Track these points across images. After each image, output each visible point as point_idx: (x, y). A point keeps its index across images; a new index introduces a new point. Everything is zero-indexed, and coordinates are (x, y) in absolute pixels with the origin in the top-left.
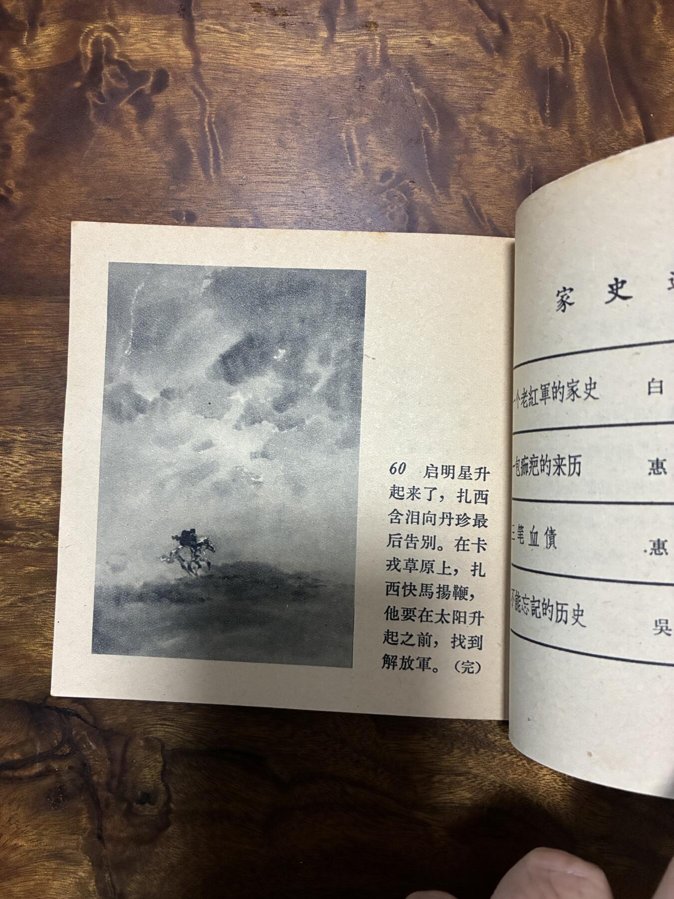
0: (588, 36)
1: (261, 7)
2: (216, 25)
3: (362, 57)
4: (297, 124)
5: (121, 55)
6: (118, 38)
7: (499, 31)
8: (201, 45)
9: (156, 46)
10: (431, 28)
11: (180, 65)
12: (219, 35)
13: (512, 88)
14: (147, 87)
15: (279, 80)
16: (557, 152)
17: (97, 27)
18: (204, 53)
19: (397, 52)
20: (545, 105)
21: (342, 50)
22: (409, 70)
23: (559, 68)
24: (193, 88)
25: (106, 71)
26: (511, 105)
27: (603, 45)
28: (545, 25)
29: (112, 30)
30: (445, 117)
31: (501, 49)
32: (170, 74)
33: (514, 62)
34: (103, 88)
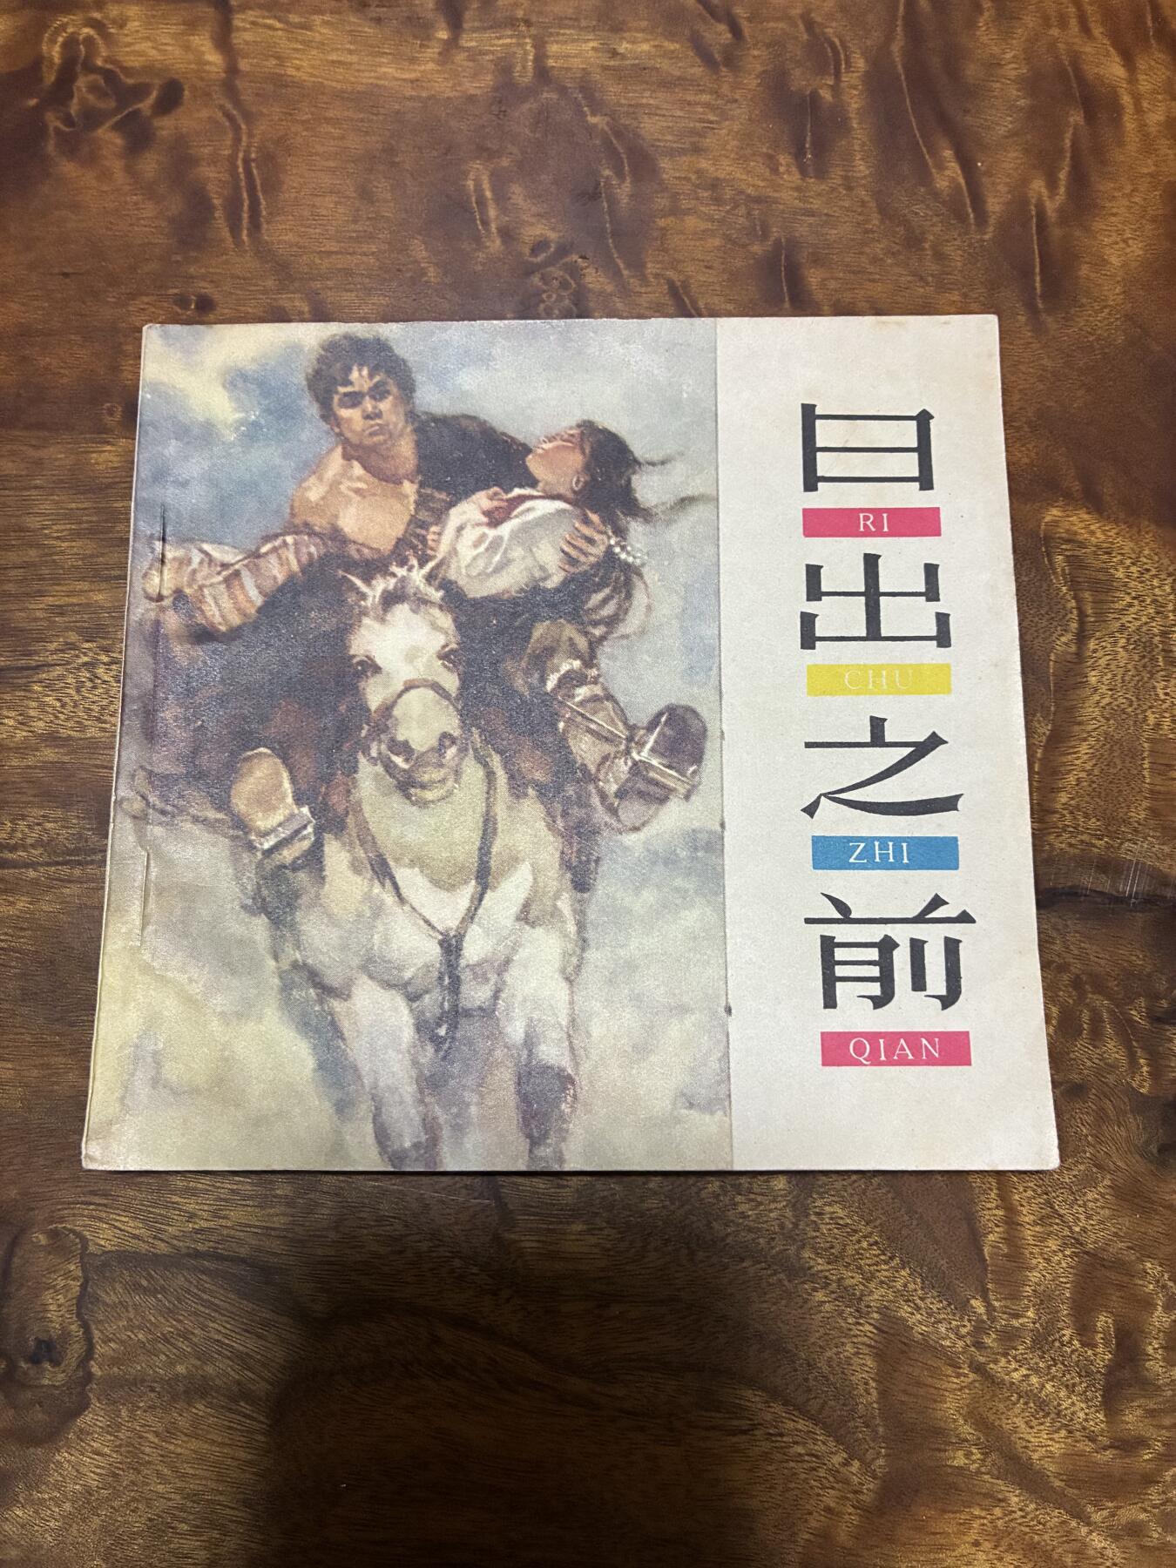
0: (873, 46)
2: (268, 18)
3: (504, 68)
4: (394, 164)
5: (107, 60)
6: (106, 37)
7: (729, 36)
8: (242, 46)
9: (168, 48)
10: (618, 29)
11: (204, 75)
12: (271, 33)
13: (750, 120)
14: (146, 105)
15: (366, 100)
16: (824, 218)
17: (73, 20)
18: (243, 58)
19: (560, 63)
20: (804, 146)
21: (471, 59)
22: (583, 89)
23: (826, 95)
24: (221, 107)
25: (82, 83)
26: (748, 145)
27: (897, 59)
28: (802, 27)
29: (98, 25)
30: (641, 162)
31: (731, 60)
32: (186, 87)
33: (752, 82)
34: (74, 107)
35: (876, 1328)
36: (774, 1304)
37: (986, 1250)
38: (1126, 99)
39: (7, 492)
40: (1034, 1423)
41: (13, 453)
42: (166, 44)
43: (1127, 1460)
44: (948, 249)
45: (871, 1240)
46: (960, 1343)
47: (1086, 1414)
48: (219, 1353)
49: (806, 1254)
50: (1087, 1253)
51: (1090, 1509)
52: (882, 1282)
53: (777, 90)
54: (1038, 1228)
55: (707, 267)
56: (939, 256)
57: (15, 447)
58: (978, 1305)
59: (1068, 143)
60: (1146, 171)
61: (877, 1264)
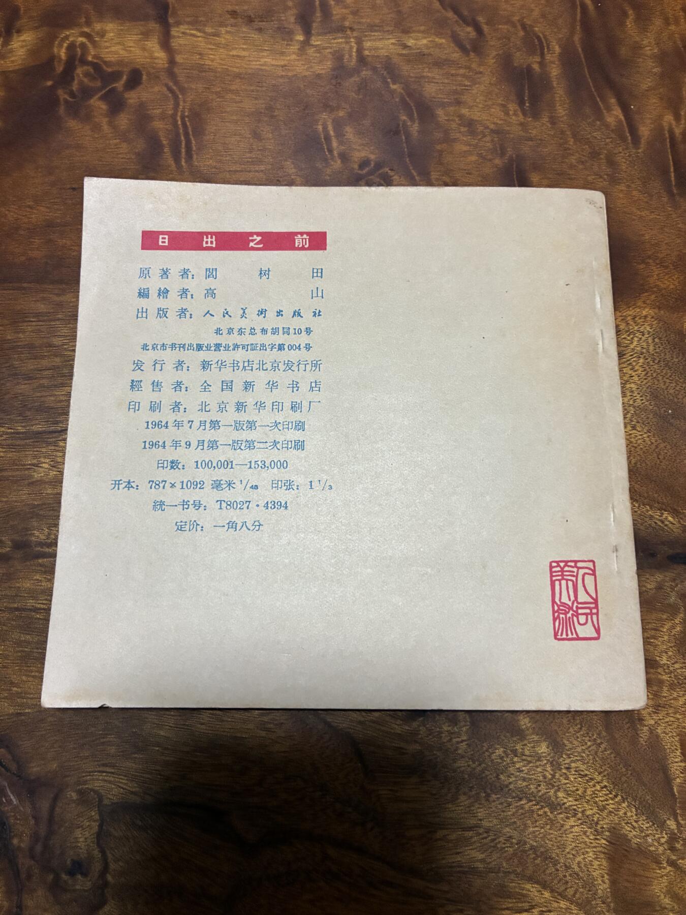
0: (563, 38)
1: (237, 15)
2: (192, 30)
3: (338, 57)
4: (272, 117)
5: (95, 57)
6: (94, 43)
7: (474, 33)
8: (177, 48)
9: (131, 49)
10: (406, 32)
11: (154, 65)
12: (195, 39)
13: (490, 84)
14: (119, 85)
15: (254, 78)
16: (539, 142)
17: (73, 33)
18: (178, 54)
19: (372, 53)
20: (524, 99)
21: (317, 51)
22: (387, 68)
23: (536, 67)
24: (166, 85)
25: (79, 71)
26: (490, 99)
27: (578, 45)
28: (519, 27)
29: (88, 36)
30: (424, 111)
31: (476, 48)
32: (144, 73)
33: (491, 61)
34: (75, 86)
35: (608, 841)
36: (542, 828)
37: (675, 788)
39: (41, 323)
41: (44, 299)
42: (130, 47)
44: (616, 159)
45: (602, 785)
46: (661, 849)
49: (560, 794)
52: (610, 812)
53: (507, 66)
55: (467, 173)
56: (611, 163)
57: (45, 295)
59: (685, 94)
61: (607, 800)
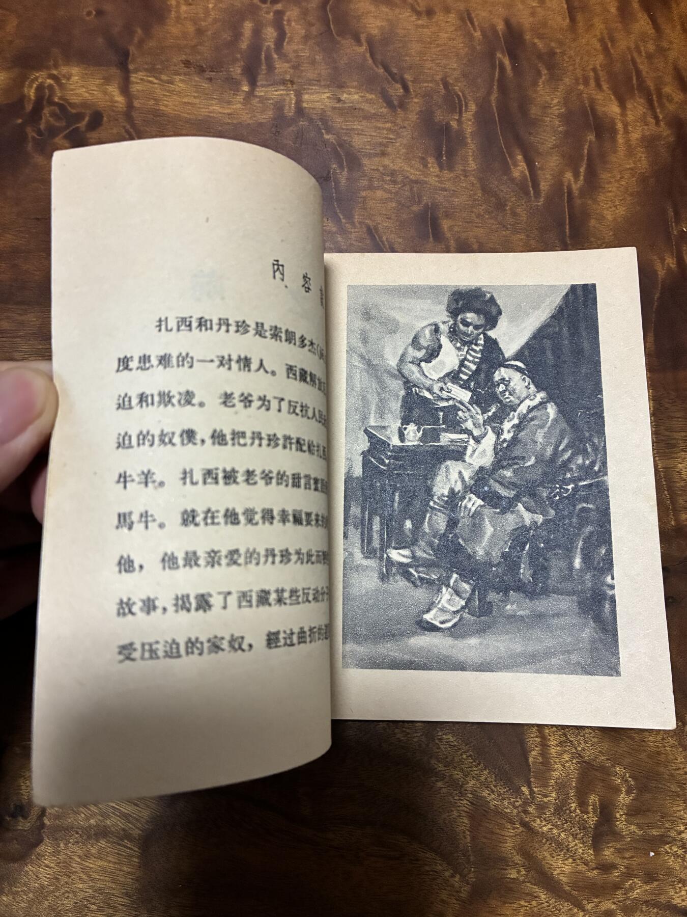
0: (480, 97)
1: (191, 64)
2: (150, 77)
3: (279, 108)
5: (61, 98)
6: (60, 85)
7: (402, 91)
8: (135, 93)
9: (94, 92)
10: (341, 86)
11: (114, 108)
12: (151, 85)
13: (412, 138)
14: (82, 125)
16: (452, 192)
17: (42, 75)
18: (137, 99)
19: (310, 105)
20: (442, 153)
21: (261, 102)
22: (321, 120)
23: (454, 124)
24: (124, 127)
25: (46, 111)
26: (411, 151)
27: (494, 105)
28: (442, 86)
29: (55, 78)
30: (352, 160)
31: (402, 105)
32: (104, 115)
33: (413, 117)
34: (42, 125)
35: (470, 802)
36: (415, 788)
37: (531, 760)
38: (619, 126)
39: (4, 339)
40: (555, 855)
41: (8, 318)
42: (93, 90)
43: (605, 876)
44: (519, 210)
45: (468, 754)
46: (515, 811)
47: (583, 850)
48: (114, 813)
49: (433, 761)
50: (585, 762)
51: (585, 902)
52: (473, 777)
53: (427, 121)
54: (558, 748)
55: (387, 218)
56: (514, 214)
57: (9, 315)
58: (525, 790)
59: (586, 151)
60: (628, 166)
61: (471, 767)
